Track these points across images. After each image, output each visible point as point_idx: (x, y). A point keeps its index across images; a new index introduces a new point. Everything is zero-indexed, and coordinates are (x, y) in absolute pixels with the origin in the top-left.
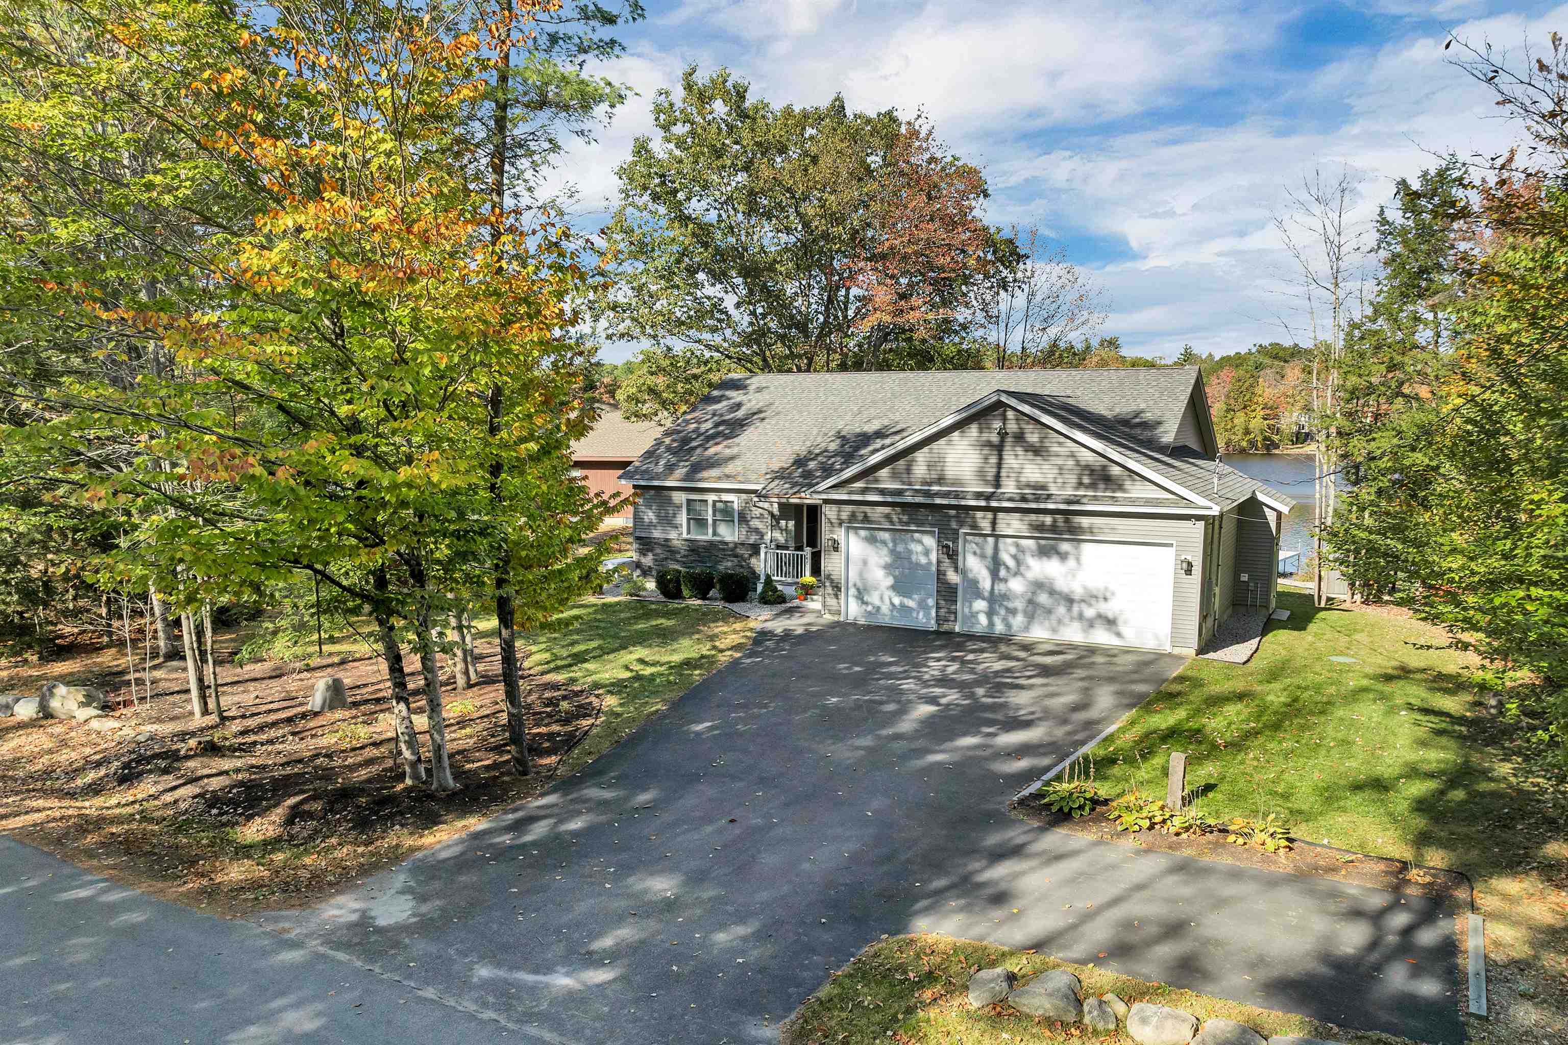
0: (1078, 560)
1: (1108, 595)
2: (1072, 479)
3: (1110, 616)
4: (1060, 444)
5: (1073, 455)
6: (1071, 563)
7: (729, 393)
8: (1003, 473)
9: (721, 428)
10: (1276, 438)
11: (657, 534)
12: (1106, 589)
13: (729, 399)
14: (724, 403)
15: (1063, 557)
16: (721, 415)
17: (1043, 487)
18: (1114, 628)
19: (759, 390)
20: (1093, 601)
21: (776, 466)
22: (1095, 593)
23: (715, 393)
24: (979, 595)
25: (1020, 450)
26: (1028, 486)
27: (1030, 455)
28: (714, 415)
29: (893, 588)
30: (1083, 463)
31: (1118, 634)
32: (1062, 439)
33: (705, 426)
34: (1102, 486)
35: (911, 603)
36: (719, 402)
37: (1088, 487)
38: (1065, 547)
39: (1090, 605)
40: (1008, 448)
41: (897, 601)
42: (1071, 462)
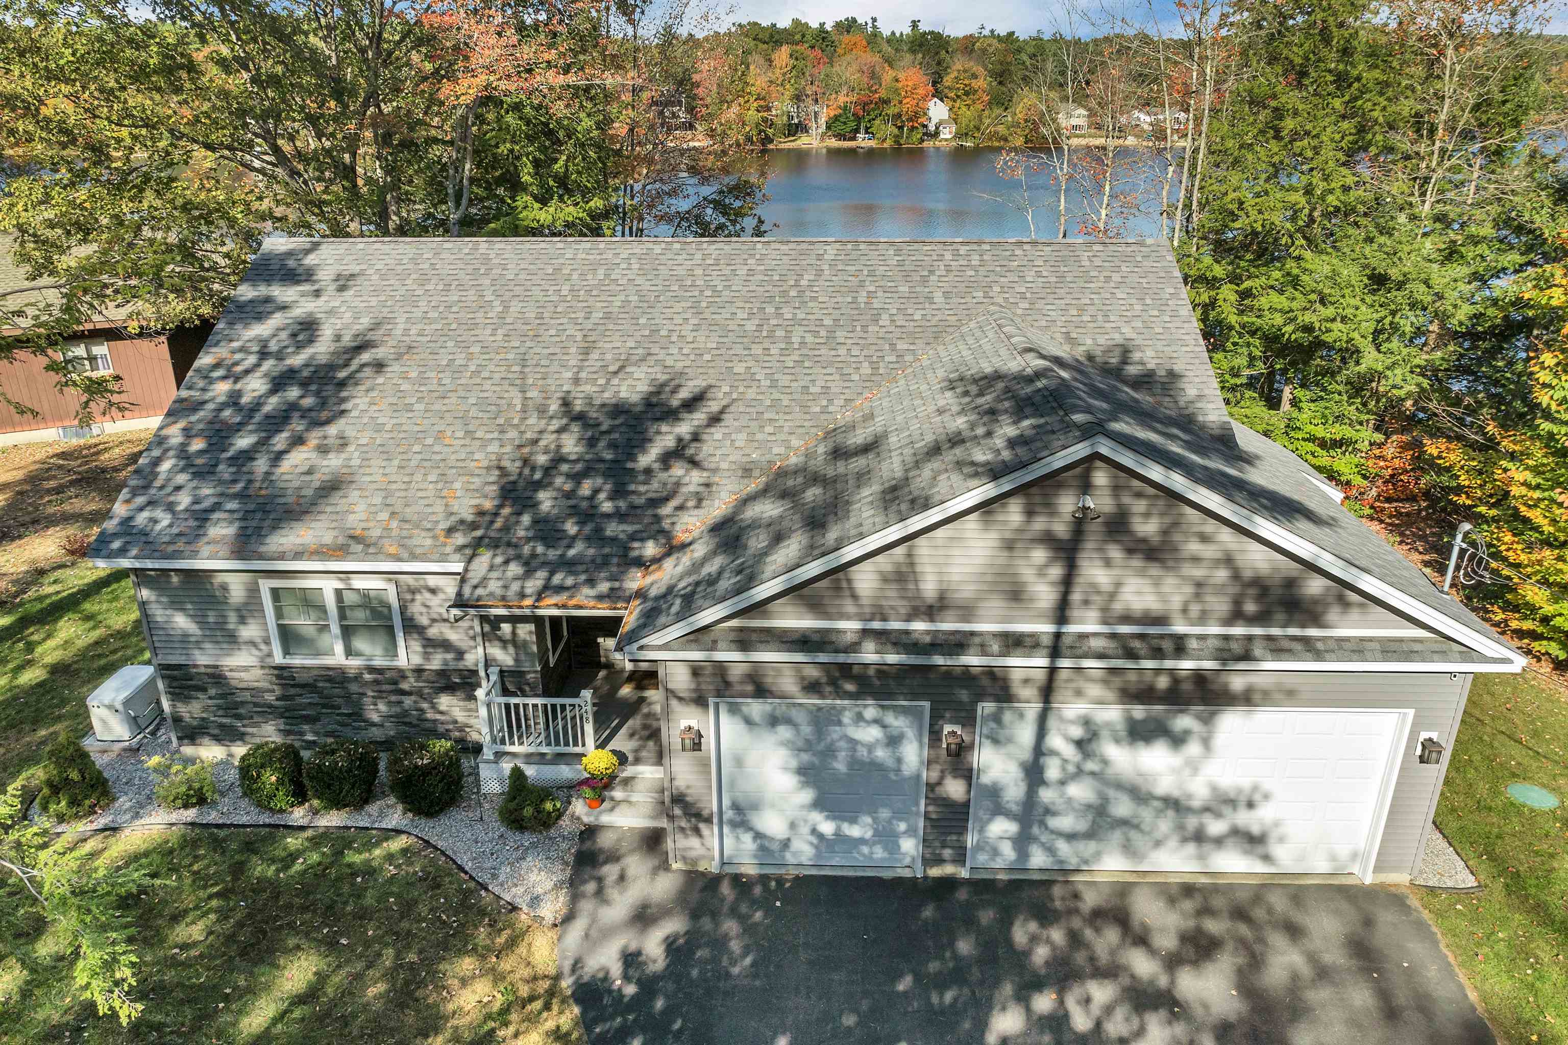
0: (1206, 742)
1: (1257, 797)
2: (1220, 605)
3: (1256, 830)
4: (1204, 538)
5: (1228, 560)
6: (1193, 748)
7: (280, 292)
8: (1076, 596)
9: (293, 393)
10: (770, 131)
11: (203, 659)
12: (1255, 788)
13: (284, 308)
14: (277, 320)
15: (1178, 740)
16: (280, 356)
17: (1161, 620)
18: (1260, 850)
19: (344, 283)
20: (1227, 810)
21: (465, 509)
22: (1232, 795)
23: (246, 292)
24: (999, 810)
25: (1115, 553)
26: (1126, 619)
27: (1137, 562)
28: (264, 354)
29: (818, 804)
30: (1247, 574)
31: (1267, 858)
32: (1211, 526)
33: (255, 386)
34: (1280, 616)
35: (854, 831)
36: (260, 317)
37: (1253, 620)
38: (1184, 722)
39: (1218, 815)
40: (1089, 546)
41: (827, 828)
42: (1222, 574)
